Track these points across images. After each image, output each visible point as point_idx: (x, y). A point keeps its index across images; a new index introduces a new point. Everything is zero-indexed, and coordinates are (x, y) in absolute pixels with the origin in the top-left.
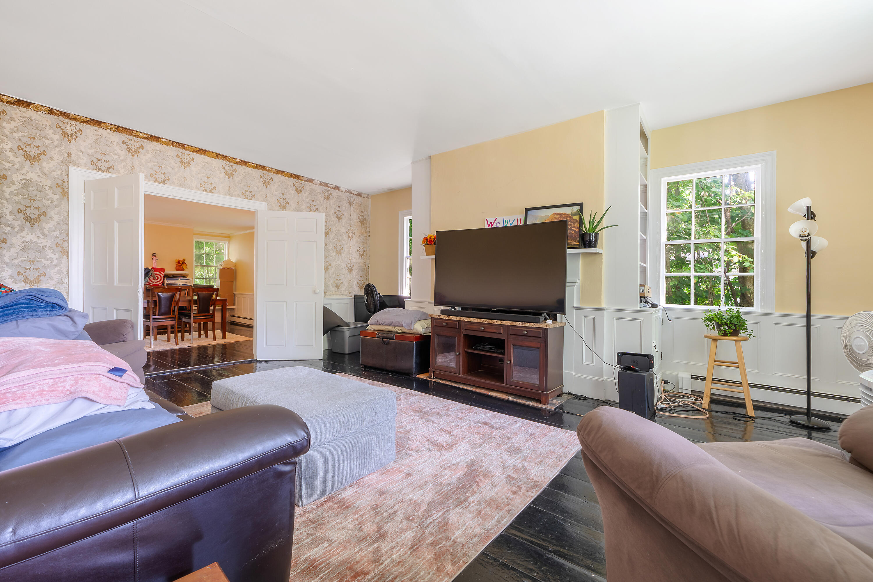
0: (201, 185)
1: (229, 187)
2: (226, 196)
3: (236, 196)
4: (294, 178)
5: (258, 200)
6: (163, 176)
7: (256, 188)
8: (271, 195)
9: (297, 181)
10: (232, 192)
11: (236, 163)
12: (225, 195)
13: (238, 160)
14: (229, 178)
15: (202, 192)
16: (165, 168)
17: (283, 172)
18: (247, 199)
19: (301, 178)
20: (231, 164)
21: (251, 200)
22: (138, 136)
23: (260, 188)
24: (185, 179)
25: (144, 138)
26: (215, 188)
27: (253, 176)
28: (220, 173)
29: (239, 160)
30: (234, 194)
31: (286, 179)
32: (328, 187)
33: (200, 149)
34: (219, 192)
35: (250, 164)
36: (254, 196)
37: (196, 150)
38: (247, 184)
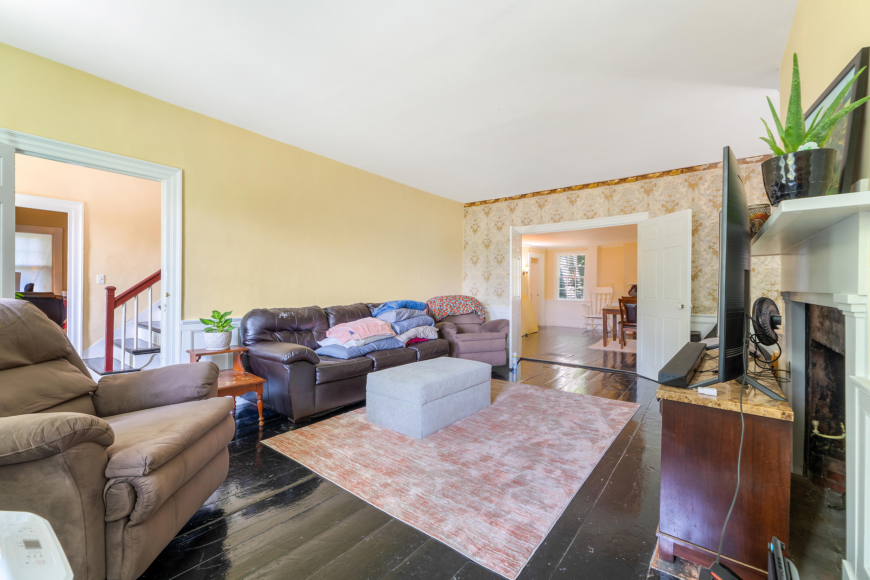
0: (585, 215)
1: (609, 208)
2: (605, 218)
3: (615, 215)
4: (686, 172)
5: (638, 211)
6: (559, 216)
7: (636, 201)
8: (654, 202)
9: (691, 174)
10: (612, 212)
11: (616, 184)
12: (605, 216)
13: (617, 181)
14: (609, 200)
15: (586, 220)
16: (560, 210)
17: (670, 171)
18: (627, 214)
19: (697, 168)
20: (610, 187)
21: (631, 214)
22: (544, 194)
23: (641, 199)
24: (573, 213)
25: (547, 194)
26: (596, 214)
27: (633, 190)
28: (601, 199)
29: (618, 179)
30: (613, 213)
31: (674, 178)
32: (747, 163)
33: (584, 185)
34: (599, 216)
35: (630, 178)
36: (634, 209)
37: (580, 187)
38: (626, 199)
